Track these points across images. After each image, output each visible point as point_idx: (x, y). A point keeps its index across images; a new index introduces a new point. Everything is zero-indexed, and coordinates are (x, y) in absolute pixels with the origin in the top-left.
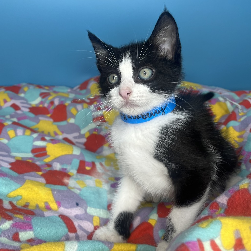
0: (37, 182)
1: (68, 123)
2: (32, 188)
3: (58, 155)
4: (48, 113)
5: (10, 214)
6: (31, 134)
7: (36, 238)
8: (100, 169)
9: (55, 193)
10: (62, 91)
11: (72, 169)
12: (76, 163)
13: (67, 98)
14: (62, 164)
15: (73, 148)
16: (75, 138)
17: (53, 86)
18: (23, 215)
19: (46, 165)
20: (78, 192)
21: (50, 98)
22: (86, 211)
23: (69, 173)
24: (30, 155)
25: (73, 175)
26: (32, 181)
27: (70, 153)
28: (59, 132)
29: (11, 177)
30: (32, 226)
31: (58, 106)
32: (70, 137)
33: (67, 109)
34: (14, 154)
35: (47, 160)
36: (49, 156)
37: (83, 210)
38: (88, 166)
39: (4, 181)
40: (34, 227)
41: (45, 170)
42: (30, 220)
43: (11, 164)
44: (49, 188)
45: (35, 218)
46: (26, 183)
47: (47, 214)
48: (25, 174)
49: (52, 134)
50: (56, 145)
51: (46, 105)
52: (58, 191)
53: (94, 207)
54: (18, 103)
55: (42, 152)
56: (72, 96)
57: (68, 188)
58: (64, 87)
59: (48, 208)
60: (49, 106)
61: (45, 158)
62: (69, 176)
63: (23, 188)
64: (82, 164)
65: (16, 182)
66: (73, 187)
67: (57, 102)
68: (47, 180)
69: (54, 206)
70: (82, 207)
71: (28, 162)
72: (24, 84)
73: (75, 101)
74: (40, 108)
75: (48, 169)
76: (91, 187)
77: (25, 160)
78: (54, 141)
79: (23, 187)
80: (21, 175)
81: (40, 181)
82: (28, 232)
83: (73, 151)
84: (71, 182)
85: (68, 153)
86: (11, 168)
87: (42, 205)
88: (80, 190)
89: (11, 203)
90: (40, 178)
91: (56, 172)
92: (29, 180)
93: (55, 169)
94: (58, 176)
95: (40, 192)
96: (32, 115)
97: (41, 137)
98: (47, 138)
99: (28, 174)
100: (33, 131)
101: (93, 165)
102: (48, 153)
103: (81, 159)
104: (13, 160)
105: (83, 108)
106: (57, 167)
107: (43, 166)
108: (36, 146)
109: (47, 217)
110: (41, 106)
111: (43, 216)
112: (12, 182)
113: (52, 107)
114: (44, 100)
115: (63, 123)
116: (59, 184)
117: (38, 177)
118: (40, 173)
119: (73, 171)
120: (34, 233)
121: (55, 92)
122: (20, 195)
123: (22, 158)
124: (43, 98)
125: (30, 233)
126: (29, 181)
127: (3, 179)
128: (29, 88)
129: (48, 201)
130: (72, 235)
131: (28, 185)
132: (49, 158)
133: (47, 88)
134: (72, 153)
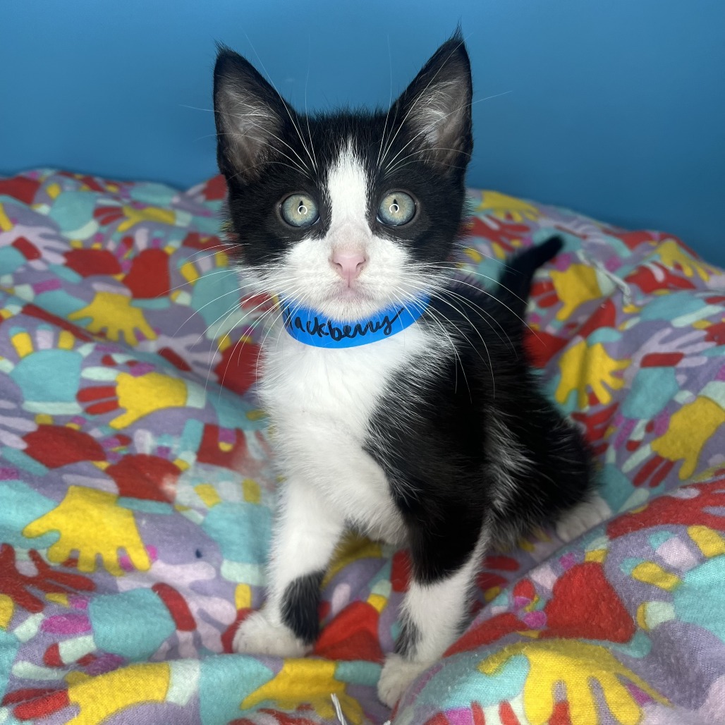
0: (96, 490)
1: (172, 303)
2: (84, 511)
3: (147, 409)
4: (117, 270)
5: (35, 591)
6: (75, 347)
7: (99, 650)
8: (257, 451)
9: (144, 522)
10: (156, 200)
11: (185, 449)
12: (194, 430)
13: (169, 228)
14: (157, 434)
15: (186, 389)
16: (192, 349)
17: (125, 182)
18: (69, 592)
19: (117, 440)
20: (198, 518)
21: (124, 226)
22: (218, 570)
23: (176, 463)
24: (75, 408)
25: (187, 469)
26: (84, 489)
27: (180, 404)
28: (148, 332)
29: (31, 480)
30: (89, 623)
31: (146, 253)
32: (178, 345)
33: (171, 263)
34: (32, 405)
35: (119, 423)
36: (124, 411)
37: (213, 571)
38: (226, 440)
39: (14, 493)
40: (96, 625)
41: (115, 454)
42: (84, 606)
43: (27, 437)
44: (128, 508)
45: (96, 600)
46: (68, 496)
47: (125, 583)
48: (66, 467)
49: (130, 337)
50: (142, 380)
51: (111, 246)
52: (152, 518)
53: (237, 561)
54: (33, 235)
55: (104, 400)
56: (183, 220)
57: (175, 510)
58: (160, 187)
59: (126, 566)
60: (120, 251)
61: (114, 417)
62: (175, 471)
63: (63, 512)
64: (211, 433)
65: (44, 495)
66: (186, 504)
67: (142, 242)
68: (120, 485)
69: (139, 558)
70: (209, 561)
71: (71, 430)
72: (48, 173)
73: (193, 241)
74: (95, 251)
75: (122, 451)
76: (231, 505)
77: (61, 424)
78: (136, 368)
79: (62, 507)
80: (54, 473)
81: (105, 489)
82: (81, 639)
83: (186, 397)
84: (181, 490)
85: (173, 404)
86: (27, 451)
87: (111, 556)
88: (203, 511)
89: (34, 555)
90: (105, 478)
92: (77, 485)
93: (139, 451)
94: (148, 474)
95: (105, 520)
96: (72, 276)
97: (101, 354)
98: (119, 358)
99: (71, 467)
100: (82, 335)
101: (239, 437)
102: (122, 403)
103: (209, 420)
104: (30, 427)
105: (214, 266)
106: (146, 443)
107: (108, 441)
108: (89, 381)
109: (125, 593)
110: (97, 246)
111: (113, 591)
112: (35, 493)
113: (129, 255)
114: (105, 229)
115: (159, 304)
116: (151, 498)
117: (97, 477)
118: (103, 465)
119: (186, 457)
120: (94, 639)
121: (137, 205)
122: (56, 528)
123: (54, 417)
124: (103, 223)
125: (84, 642)
126: (77, 489)
127: (10, 487)
128: (62, 189)
129: (125, 544)
130: (184, 636)
131: (74, 500)
132: (124, 416)
133: (112, 189)
134: (185, 403)
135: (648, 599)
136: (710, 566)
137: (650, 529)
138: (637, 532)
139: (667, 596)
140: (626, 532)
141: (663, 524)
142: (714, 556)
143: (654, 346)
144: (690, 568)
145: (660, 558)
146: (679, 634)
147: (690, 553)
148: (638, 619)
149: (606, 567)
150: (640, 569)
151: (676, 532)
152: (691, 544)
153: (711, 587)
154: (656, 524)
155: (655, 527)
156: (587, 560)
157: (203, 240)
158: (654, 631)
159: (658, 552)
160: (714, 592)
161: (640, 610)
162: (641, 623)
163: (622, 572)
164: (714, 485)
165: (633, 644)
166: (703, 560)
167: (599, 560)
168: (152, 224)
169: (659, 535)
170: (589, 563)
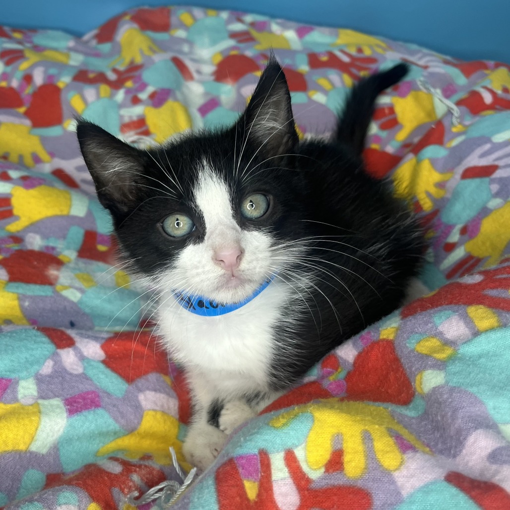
1: (65, 130)
3: (37, 217)
4: (20, 104)
9: (27, 304)
10: (54, 44)
11: (68, 248)
12: (77, 235)
13: (63, 67)
14: (45, 236)
15: (70, 200)
16: (80, 169)
17: (34, 30)
19: (11, 240)
20: (76, 295)
21: (24, 66)
23: (60, 257)
25: (69, 262)
27: (65, 213)
28: (44, 155)
31: (43, 88)
33: (63, 96)
35: (14, 227)
36: (17, 218)
38: (103, 242)
41: (8, 250)
44: (14, 293)
49: (29, 161)
50: (33, 192)
51: (15, 84)
52: (34, 300)
55: (1, 209)
56: (76, 60)
57: (55, 292)
58: (59, 34)
60: (22, 87)
61: (9, 223)
62: (59, 263)
64: (90, 238)
67: (39, 79)
68: (10, 272)
73: (82, 77)
74: (2, 88)
75: (15, 247)
78: (28, 182)
83: (70, 206)
85: (59, 213)
88: (81, 290)
91: (32, 253)
93: (29, 247)
94: (36, 263)
97: (0, 172)
98: (14, 174)
102: (16, 212)
103: (89, 226)
105: (98, 96)
106: (35, 242)
107: (3, 240)
110: (4, 84)
113: (29, 90)
114: (9, 69)
115: (55, 131)
119: (69, 254)
121: (37, 49)
124: (8, 64)
129: (11, 318)
132: (17, 222)
133: (17, 36)
134: (69, 212)
135: (425, 368)
136: (482, 339)
137: (436, 309)
138: (424, 312)
139: (441, 365)
140: (415, 312)
141: (447, 304)
142: (486, 331)
143: (474, 160)
144: (464, 341)
145: (441, 333)
146: (445, 396)
147: (467, 329)
148: (416, 385)
149: (396, 343)
150: (422, 344)
151: (457, 311)
152: (468, 321)
153: (480, 356)
154: (441, 305)
155: (439, 308)
156: (381, 337)
157: (91, 76)
158: (428, 394)
159: (440, 328)
160: (483, 360)
161: (418, 378)
162: (418, 389)
163: (407, 347)
164: (496, 271)
165: (411, 406)
166: (476, 333)
167: (391, 337)
168: (47, 64)
169: (442, 314)
170: (383, 340)
